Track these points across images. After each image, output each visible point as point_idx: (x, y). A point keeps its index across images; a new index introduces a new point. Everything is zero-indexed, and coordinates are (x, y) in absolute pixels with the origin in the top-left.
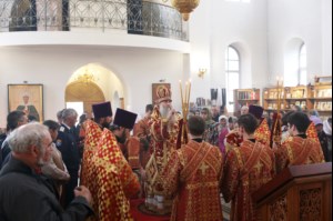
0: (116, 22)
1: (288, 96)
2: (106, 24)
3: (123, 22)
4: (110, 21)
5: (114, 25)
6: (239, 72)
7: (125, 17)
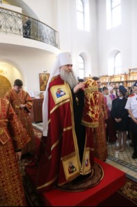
0: (15, 29)
1: (112, 81)
2: (9, 30)
3: (20, 30)
4: (11, 28)
5: (14, 31)
6: (84, 69)
7: (21, 27)
